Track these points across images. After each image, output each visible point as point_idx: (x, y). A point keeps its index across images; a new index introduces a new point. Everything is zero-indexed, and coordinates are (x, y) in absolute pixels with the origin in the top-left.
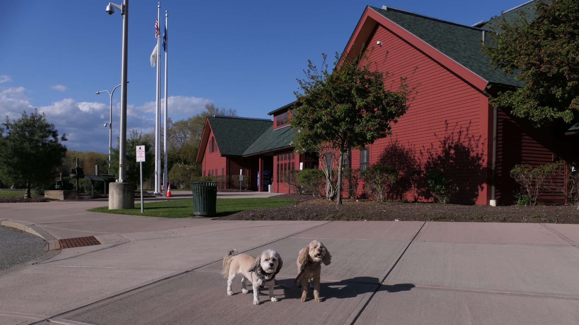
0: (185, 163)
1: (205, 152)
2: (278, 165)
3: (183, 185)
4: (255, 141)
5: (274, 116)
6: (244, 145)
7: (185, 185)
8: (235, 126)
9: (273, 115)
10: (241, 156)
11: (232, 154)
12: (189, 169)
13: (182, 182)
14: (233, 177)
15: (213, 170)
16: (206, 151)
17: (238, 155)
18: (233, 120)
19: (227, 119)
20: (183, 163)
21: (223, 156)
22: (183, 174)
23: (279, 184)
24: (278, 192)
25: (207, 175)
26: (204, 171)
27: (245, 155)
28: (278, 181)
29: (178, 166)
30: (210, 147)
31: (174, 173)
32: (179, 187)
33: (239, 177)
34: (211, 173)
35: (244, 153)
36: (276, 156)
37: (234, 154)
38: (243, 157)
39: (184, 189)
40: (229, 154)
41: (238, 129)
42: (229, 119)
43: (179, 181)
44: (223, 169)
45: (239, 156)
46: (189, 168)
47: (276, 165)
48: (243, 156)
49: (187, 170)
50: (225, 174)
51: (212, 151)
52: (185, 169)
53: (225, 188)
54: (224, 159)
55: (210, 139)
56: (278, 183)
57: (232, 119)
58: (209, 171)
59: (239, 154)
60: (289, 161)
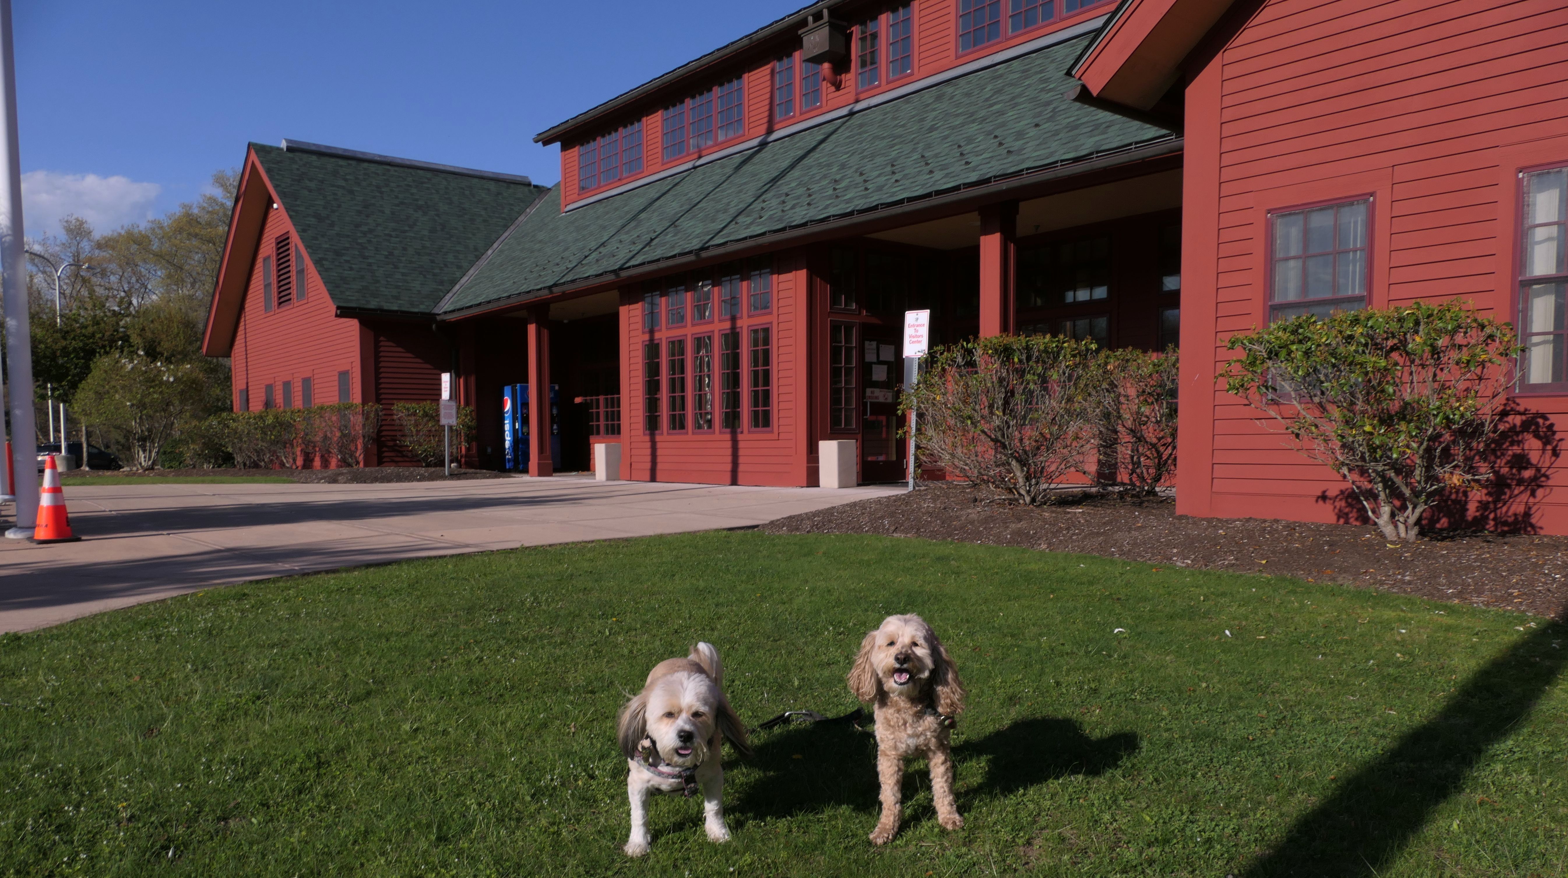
0: (152, 353)
1: (242, 308)
2: (652, 349)
3: (150, 452)
4: (478, 258)
5: (564, 148)
6: (437, 271)
7: (158, 453)
8: (381, 193)
9: (558, 145)
10: (431, 317)
11: (386, 306)
12: (175, 380)
13: (143, 439)
14: (401, 410)
15: (287, 385)
16: (246, 306)
17: (416, 310)
18: (373, 168)
19: (342, 162)
20: (141, 353)
21: (344, 312)
22: (147, 400)
23: (658, 438)
24: (653, 479)
25: (256, 407)
26: (241, 391)
27: (445, 313)
28: (652, 424)
29: (116, 367)
30: (267, 286)
31: (100, 396)
32: (131, 460)
33: (437, 411)
34: (279, 399)
35: (442, 304)
36: (639, 306)
37: (395, 308)
38: (444, 321)
39: (151, 468)
40: (373, 304)
41: (398, 205)
42: (353, 163)
43: (128, 434)
44: (344, 375)
45: (423, 314)
46: (175, 377)
47: (640, 346)
48: (438, 318)
49: (162, 383)
50: (357, 397)
51: (280, 304)
52: (152, 381)
53: (362, 464)
54: (353, 326)
55: (268, 247)
56: (652, 436)
57: (366, 165)
58: (269, 388)
59: (422, 308)
60: (727, 325)
